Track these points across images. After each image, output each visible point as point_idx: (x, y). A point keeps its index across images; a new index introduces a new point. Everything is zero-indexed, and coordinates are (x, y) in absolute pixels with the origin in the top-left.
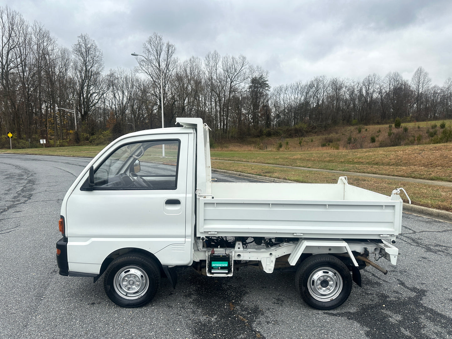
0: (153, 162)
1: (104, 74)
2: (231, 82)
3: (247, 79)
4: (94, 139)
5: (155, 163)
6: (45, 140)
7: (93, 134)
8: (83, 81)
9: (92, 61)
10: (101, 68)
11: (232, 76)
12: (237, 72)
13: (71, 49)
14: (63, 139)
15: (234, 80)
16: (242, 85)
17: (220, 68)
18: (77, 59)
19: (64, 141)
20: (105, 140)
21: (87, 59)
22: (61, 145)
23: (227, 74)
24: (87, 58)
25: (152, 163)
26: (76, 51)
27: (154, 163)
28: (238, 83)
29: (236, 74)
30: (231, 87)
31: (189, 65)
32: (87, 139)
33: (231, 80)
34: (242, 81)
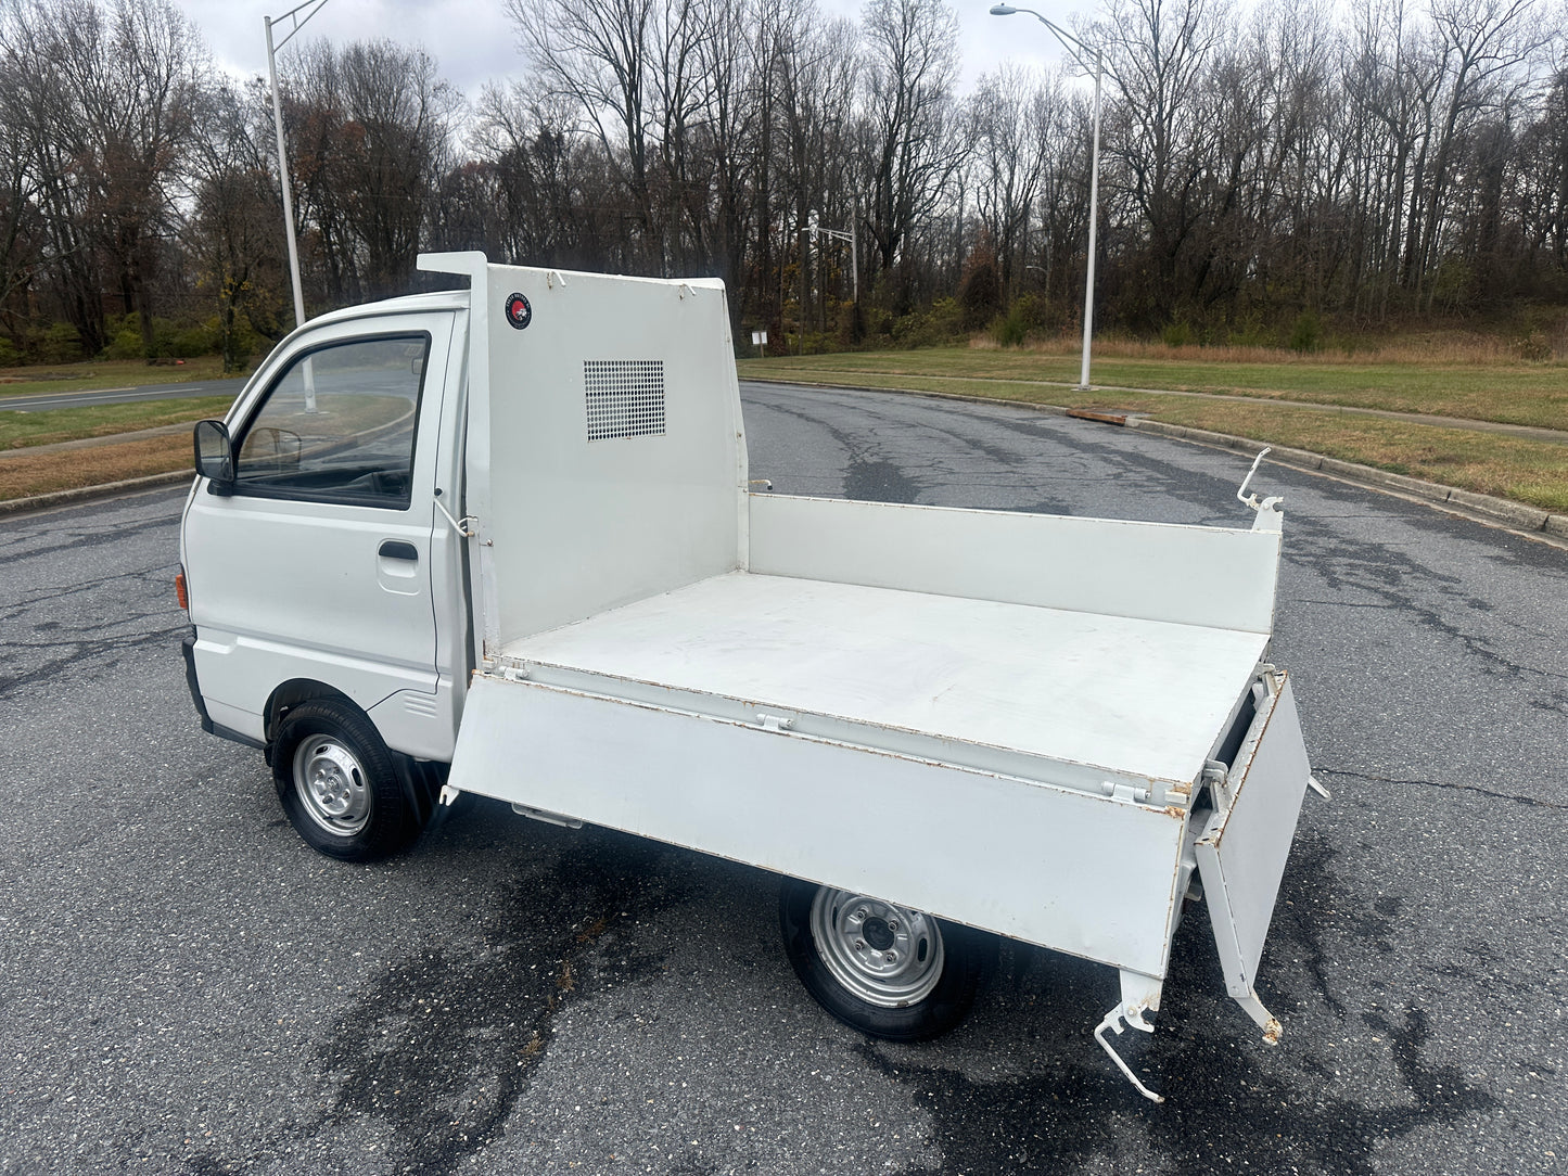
0: (1038, 406)
1: (963, 92)
2: (1466, 66)
3: (1548, 44)
4: (908, 329)
5: (1044, 410)
6: (764, 335)
7: (905, 312)
8: (891, 127)
9: (922, 52)
10: (951, 73)
11: (1474, 35)
12: (1501, 18)
13: (858, 22)
14: (826, 330)
15: (1481, 53)
16: (1520, 71)
17: (1417, 11)
18: (876, 53)
19: (827, 334)
20: (939, 332)
21: (907, 48)
22: (820, 350)
23: (1447, 33)
24: (907, 44)
25: (1034, 409)
26: (875, 24)
27: (1039, 410)
28: (1501, 63)
29: (1492, 24)
30: (1460, 88)
31: (1277, 14)
32: (886, 327)
33: (1465, 58)
34: (1521, 56)
